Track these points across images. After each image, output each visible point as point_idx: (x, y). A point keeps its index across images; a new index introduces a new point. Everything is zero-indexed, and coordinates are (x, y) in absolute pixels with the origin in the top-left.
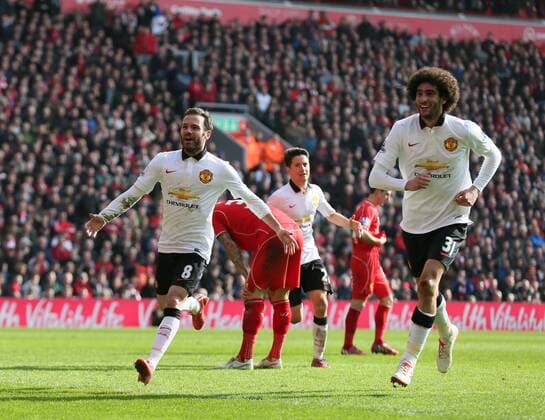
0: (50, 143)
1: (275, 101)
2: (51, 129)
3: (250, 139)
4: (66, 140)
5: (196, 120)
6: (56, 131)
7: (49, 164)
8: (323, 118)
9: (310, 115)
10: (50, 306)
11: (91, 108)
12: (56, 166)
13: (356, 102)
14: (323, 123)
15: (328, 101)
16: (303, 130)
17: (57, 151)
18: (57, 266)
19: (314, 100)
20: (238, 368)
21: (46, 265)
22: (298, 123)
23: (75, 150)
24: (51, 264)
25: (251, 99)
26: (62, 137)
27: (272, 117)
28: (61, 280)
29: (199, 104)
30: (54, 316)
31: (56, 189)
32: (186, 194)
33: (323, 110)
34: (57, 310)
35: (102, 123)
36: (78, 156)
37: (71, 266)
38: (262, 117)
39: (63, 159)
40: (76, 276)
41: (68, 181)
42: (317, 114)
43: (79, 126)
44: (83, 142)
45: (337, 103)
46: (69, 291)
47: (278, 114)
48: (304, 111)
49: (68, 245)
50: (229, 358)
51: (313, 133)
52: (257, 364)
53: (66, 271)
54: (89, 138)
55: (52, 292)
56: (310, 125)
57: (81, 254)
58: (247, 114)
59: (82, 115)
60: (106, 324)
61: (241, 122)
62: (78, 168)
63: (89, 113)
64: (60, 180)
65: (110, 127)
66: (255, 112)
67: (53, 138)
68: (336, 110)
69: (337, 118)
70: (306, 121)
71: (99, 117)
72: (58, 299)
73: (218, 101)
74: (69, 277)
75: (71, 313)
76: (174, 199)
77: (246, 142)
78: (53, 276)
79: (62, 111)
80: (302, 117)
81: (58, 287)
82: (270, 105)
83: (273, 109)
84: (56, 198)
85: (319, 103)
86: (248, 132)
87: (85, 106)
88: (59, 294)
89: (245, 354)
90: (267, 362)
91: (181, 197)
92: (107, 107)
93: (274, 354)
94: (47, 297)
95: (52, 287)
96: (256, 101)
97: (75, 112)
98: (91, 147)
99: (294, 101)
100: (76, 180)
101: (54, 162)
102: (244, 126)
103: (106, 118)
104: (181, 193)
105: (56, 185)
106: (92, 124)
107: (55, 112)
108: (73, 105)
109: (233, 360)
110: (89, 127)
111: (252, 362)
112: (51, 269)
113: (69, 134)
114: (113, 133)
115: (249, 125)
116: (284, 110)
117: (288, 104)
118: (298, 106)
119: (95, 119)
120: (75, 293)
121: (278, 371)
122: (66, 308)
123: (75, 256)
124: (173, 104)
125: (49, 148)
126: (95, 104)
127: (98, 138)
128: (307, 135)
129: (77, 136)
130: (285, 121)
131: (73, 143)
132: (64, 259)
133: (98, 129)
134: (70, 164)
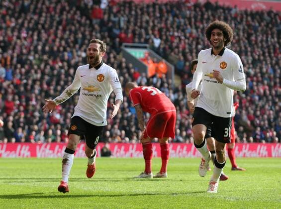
0: (48, 64)
1: (163, 42)
2: (49, 57)
3: (150, 61)
4: (57, 63)
6: (52, 58)
7: (48, 75)
8: (187, 50)
9: (181, 49)
10: (49, 147)
11: (69, 46)
12: (52, 76)
13: (204, 42)
14: (188, 53)
15: (190, 42)
16: (177, 57)
17: (52, 69)
18: (53, 127)
19: (183, 42)
20: (145, 177)
21: (47, 126)
22: (175, 53)
23: (61, 68)
24: (50, 126)
25: (150, 41)
26: (55, 61)
27: (161, 50)
28: (55, 134)
29: (124, 44)
30: (51, 152)
31: (52, 88)
33: (187, 46)
34: (52, 148)
35: (75, 54)
36: (63, 71)
37: (59, 126)
38: (156, 50)
39: (55, 72)
40: (62, 132)
41: (58, 84)
42: (184, 49)
43: (63, 56)
44: (65, 64)
45: (194, 43)
46: (59, 139)
47: (164, 49)
48: (177, 47)
49: (58, 116)
51: (182, 58)
52: (155, 175)
53: (57, 129)
54: (68, 62)
55: (50, 140)
56: (180, 54)
57: (65, 120)
58: (149, 49)
59: (65, 50)
60: (78, 155)
61: (145, 53)
62: (63, 76)
63: (68, 49)
64: (54, 83)
65: (79, 56)
66: (153, 48)
67: (50, 62)
68: (194, 47)
69: (195, 51)
70: (179, 52)
71: (74, 51)
72: (54, 143)
73: (134, 42)
74: (59, 132)
75: (60, 150)
76: (86, 92)
77: (148, 63)
78: (50, 132)
79: (55, 49)
80: (176, 50)
81: (53, 137)
82: (161, 44)
83: (162, 46)
84: (52, 92)
85: (185, 42)
86: (149, 58)
87: (66, 46)
88: (54, 141)
90: (160, 175)
92: (77, 46)
93: (163, 170)
94: (48, 142)
95: (50, 137)
96: (153, 42)
97: (61, 49)
98: (70, 66)
99: (172, 42)
100: (62, 83)
101: (51, 74)
102: (147, 55)
103: (77, 51)
105: (52, 85)
106: (70, 54)
107: (51, 49)
108: (60, 45)
109: (142, 173)
110: (68, 56)
112: (50, 128)
113: (58, 60)
114: (81, 59)
115: (150, 54)
116: (167, 47)
117: (169, 43)
118: (174, 45)
119: (72, 52)
120: (62, 140)
121: (165, 179)
122: (57, 147)
123: (62, 121)
124: (111, 44)
125: (48, 67)
126: (72, 45)
127: (73, 62)
128: (179, 59)
129: (62, 61)
130: (168, 51)
131: (60, 64)
132: (56, 123)
133: (73, 58)
134: (59, 74)
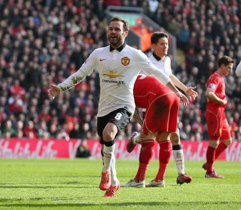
0: (8, 33)
1: (161, 5)
2: (9, 24)
3: (144, 31)
4: (19, 31)
5: (118, 24)
6: (13, 25)
7: (8, 47)
8: (193, 17)
9: (185, 15)
10: (7, 144)
11: (36, 9)
12: (12, 49)
13: (216, 6)
14: (194, 20)
15: (197, 6)
16: (180, 25)
17: (13, 39)
18: (12, 117)
19: (187, 5)
20: (135, 186)
21: (5, 116)
22: (177, 20)
23: (25, 38)
24: (8, 115)
25: (145, 3)
26: (16, 30)
27: (159, 16)
28: (15, 126)
29: (110, 7)
30: (10, 151)
31: (12, 64)
32: (114, 74)
33: (193, 11)
34: (12, 146)
35: (44, 19)
36: (27, 42)
37: (22, 117)
38: (153, 16)
39: (17, 44)
40: (25, 124)
41: (20, 59)
42: (189, 14)
43: (28, 22)
44: (30, 33)
45: (203, 7)
46: (20, 134)
47: (163, 14)
48: (181, 12)
49: (20, 102)
50: (129, 179)
51: (186, 27)
52: (148, 184)
53: (18, 119)
54: (34, 30)
55: (8, 135)
56: (185, 22)
57: (29, 108)
58: (143, 14)
59: (30, 14)
60: (46, 156)
61: (138, 20)
62: (27, 50)
63: (35, 13)
64: (15, 58)
65: (49, 22)
66: (148, 13)
67: (10, 30)
68: (203, 12)
69: (203, 17)
70: (182, 19)
71: (42, 16)
72: (14, 139)
73: (123, 5)
74: (21, 124)
75: (21, 149)
76: (107, 78)
77: (141, 33)
78: (9, 124)
79: (16, 11)
80: (179, 16)
81: (13, 131)
82: (158, 8)
83: (160, 11)
84: (12, 70)
85: (191, 7)
86: (143, 26)
87: (32, 8)
88: (14, 136)
89: (140, 177)
90: (155, 183)
91: (111, 77)
92: (47, 9)
93: (160, 177)
94: (5, 138)
95: (9, 131)
96: (148, 5)
97: (25, 12)
98: (36, 36)
99: (174, 5)
100: (26, 58)
101: (11, 46)
102: (140, 22)
103: (46, 16)
104: (111, 74)
105: (12, 61)
106: (37, 20)
107: (11, 12)
108: (24, 7)
109: (131, 181)
110: (35, 22)
111: (145, 183)
112: (8, 119)
113: (21, 27)
114: (51, 27)
115: (143, 21)
116: (167, 11)
117: (170, 7)
118: (177, 8)
119: (39, 17)
120: (25, 135)
121: (162, 188)
122: (18, 145)
123: (25, 109)
124: (92, 7)
125: (7, 37)
126: (39, 7)
127: (41, 30)
128: (183, 29)
129: (27, 29)
130: (168, 18)
131: (23, 33)
132: (17, 112)
133: (41, 24)
134: (22, 47)
